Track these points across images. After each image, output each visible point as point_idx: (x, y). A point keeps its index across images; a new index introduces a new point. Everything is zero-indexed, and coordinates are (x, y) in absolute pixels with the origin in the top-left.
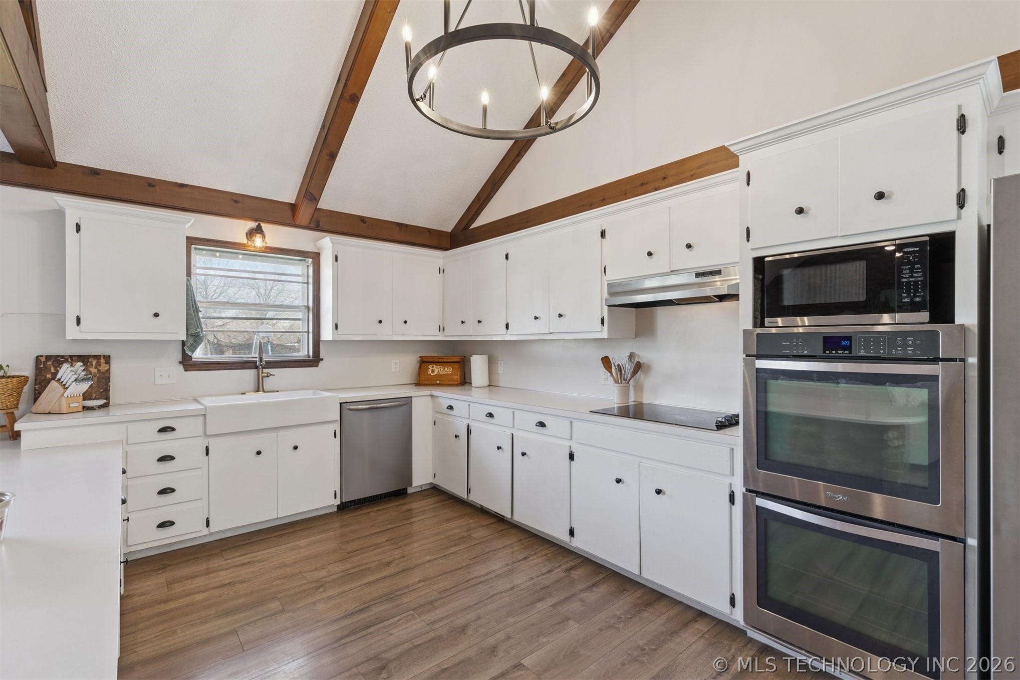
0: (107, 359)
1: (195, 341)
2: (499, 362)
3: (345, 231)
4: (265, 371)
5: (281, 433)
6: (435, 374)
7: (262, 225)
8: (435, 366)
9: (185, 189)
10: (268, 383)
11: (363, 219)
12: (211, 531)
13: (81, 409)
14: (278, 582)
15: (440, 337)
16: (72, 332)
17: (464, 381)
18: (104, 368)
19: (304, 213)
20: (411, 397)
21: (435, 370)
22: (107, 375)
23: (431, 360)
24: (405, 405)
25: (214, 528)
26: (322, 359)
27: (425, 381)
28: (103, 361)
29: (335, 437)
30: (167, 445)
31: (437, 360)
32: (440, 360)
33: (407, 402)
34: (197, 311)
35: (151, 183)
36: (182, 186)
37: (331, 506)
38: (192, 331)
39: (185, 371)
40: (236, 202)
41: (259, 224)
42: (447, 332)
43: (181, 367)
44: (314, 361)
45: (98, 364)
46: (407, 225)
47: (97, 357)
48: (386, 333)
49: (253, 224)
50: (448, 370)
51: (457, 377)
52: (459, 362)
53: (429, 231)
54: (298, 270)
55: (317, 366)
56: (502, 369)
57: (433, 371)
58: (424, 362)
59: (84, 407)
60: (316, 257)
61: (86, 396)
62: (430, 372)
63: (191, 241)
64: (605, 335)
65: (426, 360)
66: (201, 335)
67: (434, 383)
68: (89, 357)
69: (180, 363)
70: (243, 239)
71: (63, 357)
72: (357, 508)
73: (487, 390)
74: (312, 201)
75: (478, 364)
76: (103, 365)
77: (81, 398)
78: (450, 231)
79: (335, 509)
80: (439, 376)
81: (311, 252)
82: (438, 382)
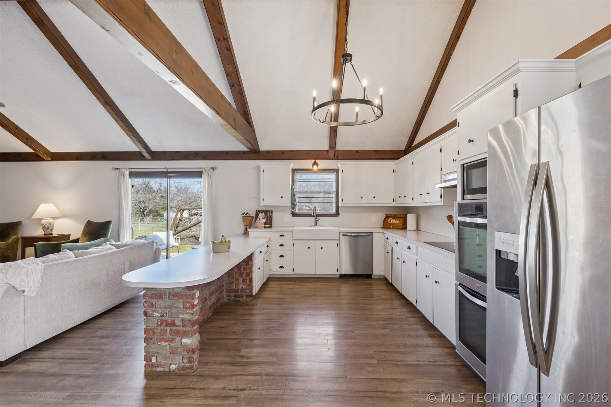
0: (272, 211)
1: (294, 206)
2: (421, 218)
3: (349, 158)
4: (317, 218)
5: (317, 242)
6: (391, 223)
7: (317, 161)
8: (391, 219)
9: (293, 152)
10: (318, 223)
11: (357, 152)
12: (295, 273)
13: (264, 227)
14: (304, 291)
15: (394, 204)
16: (262, 204)
17: (405, 228)
18: (271, 215)
19: (331, 153)
20: (372, 232)
21: (391, 221)
22: (271, 217)
23: (390, 216)
24: (369, 236)
25: (295, 272)
26: (340, 214)
27: (386, 226)
28: (271, 212)
29: (338, 246)
30: (282, 241)
31: (393, 216)
32: (395, 216)
33: (369, 235)
34: (295, 195)
35: (283, 152)
36: (292, 151)
37: (336, 275)
38: (292, 203)
39: (293, 217)
40: (308, 153)
41: (315, 161)
42: (397, 202)
43: (291, 215)
44: (337, 215)
45: (270, 213)
46: (379, 151)
47: (269, 211)
48: (364, 202)
49: (313, 161)
50: (397, 221)
51: (401, 225)
52: (403, 217)
53: (392, 151)
54: (332, 176)
55: (338, 217)
56: (422, 221)
57: (390, 221)
58: (388, 217)
59: (265, 227)
60: (337, 171)
61: (265, 223)
62: (389, 222)
63: (294, 170)
64: (442, 204)
65: (388, 216)
66: (296, 204)
67: (390, 227)
68: (267, 211)
69: (291, 214)
70: (311, 167)
71: (261, 211)
72: (347, 278)
73: (415, 232)
74: (332, 149)
75: (411, 219)
76: (271, 214)
77: (264, 224)
78: (403, 149)
79: (339, 277)
80: (392, 224)
81: (336, 169)
82: (392, 227)
